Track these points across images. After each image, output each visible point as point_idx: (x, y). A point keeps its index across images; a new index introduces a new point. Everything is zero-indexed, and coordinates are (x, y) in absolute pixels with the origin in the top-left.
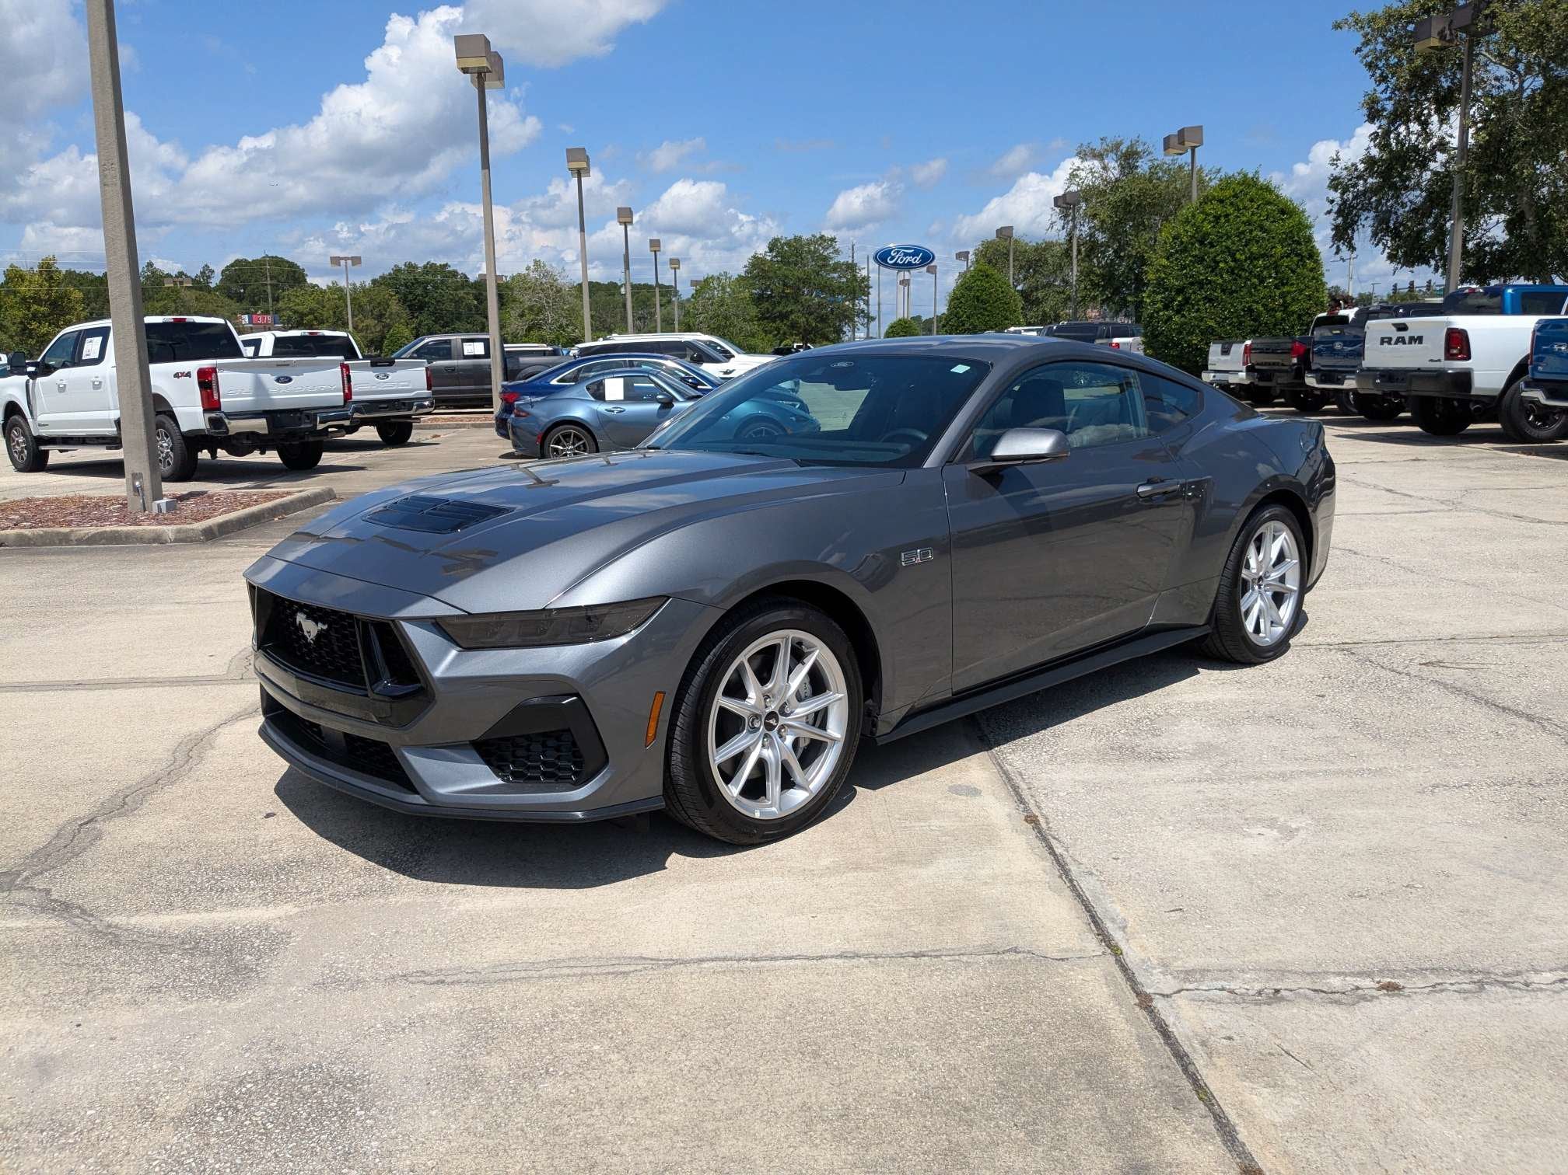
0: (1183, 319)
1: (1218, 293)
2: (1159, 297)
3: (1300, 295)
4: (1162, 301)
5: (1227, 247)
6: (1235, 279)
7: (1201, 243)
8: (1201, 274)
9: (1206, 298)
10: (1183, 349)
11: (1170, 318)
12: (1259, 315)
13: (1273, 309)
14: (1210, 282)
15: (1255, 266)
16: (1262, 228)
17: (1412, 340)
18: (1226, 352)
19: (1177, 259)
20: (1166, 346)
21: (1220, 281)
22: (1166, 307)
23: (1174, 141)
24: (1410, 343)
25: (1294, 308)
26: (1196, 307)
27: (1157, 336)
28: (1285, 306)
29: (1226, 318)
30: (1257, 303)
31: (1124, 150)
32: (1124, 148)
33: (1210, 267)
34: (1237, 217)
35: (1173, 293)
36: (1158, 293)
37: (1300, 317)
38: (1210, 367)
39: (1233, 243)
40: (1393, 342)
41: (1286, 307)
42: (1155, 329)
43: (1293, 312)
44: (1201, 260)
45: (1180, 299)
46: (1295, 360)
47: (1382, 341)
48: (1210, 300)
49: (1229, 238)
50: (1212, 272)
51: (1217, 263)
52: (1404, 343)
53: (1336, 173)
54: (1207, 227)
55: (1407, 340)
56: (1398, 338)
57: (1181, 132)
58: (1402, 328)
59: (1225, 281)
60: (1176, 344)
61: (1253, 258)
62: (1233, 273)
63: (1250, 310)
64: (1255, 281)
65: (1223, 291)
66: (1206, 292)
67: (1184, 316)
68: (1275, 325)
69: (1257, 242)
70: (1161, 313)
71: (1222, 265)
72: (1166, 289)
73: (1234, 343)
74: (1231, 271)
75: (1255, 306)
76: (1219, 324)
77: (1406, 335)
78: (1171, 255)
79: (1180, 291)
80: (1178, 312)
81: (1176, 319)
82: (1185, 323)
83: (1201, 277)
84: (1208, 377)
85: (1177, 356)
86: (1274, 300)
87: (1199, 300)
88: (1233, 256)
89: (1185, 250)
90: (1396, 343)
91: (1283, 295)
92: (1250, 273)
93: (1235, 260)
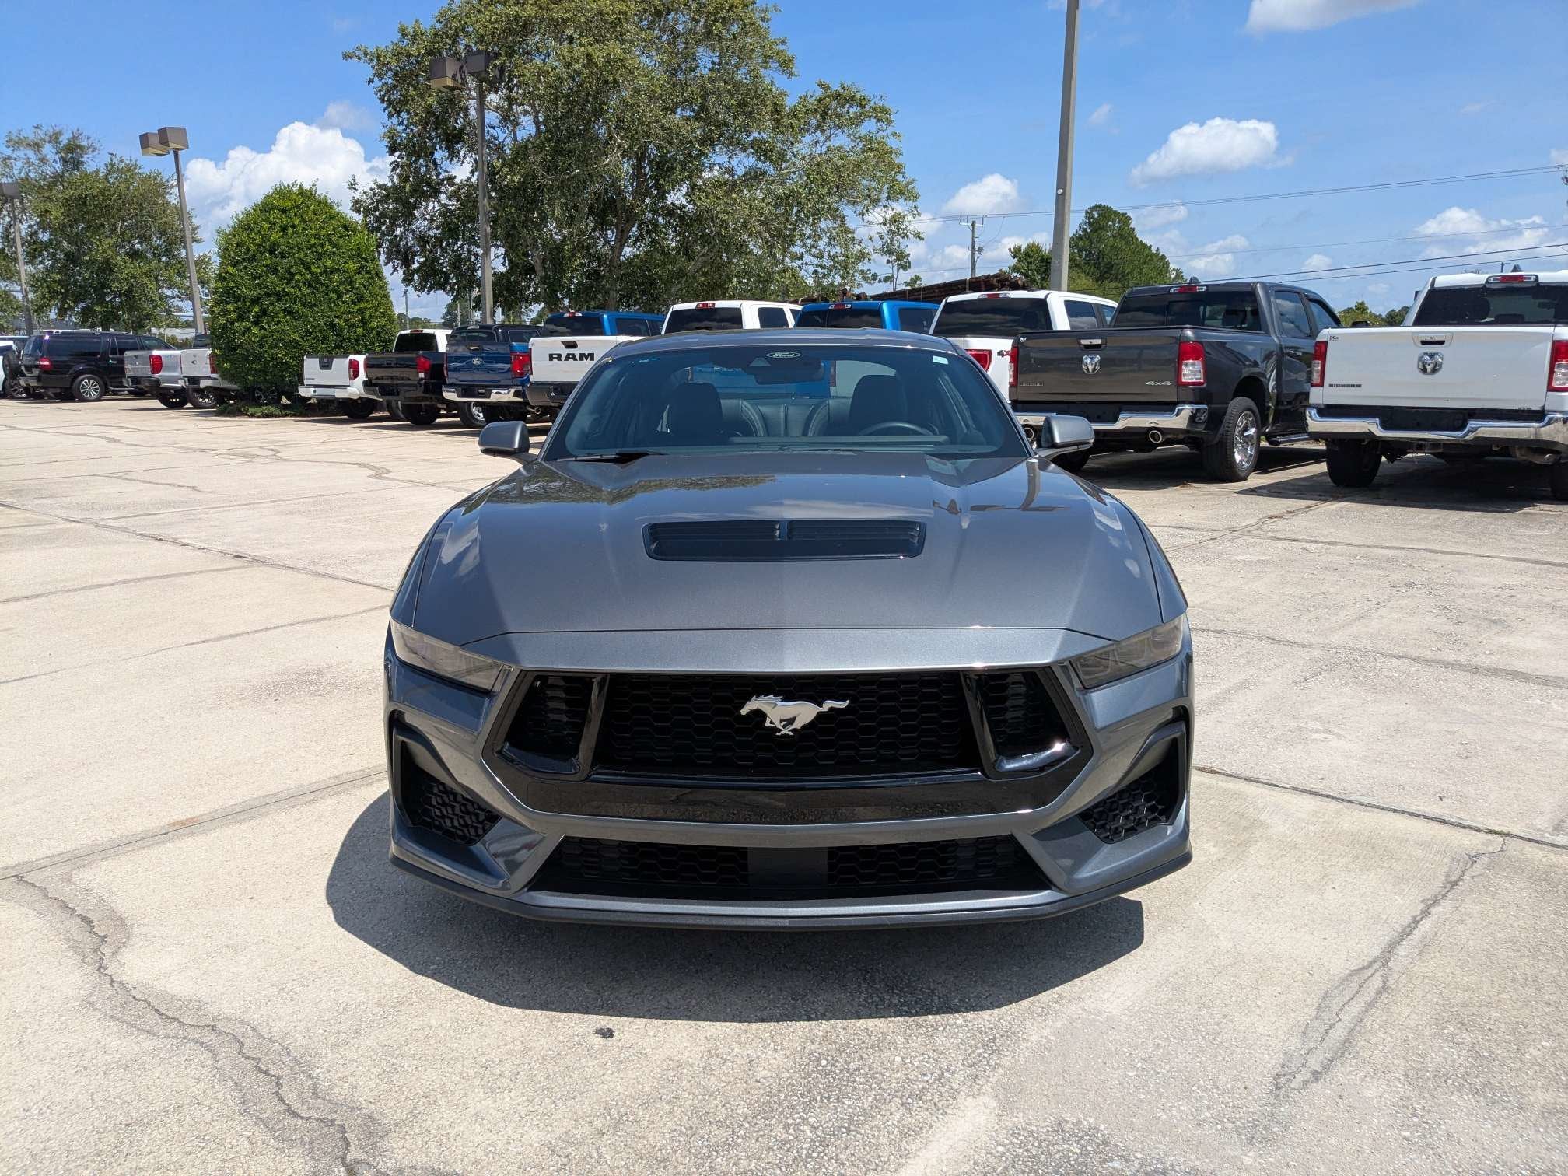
0: (263, 332)
1: (298, 306)
2: (231, 307)
3: (376, 311)
4: (235, 312)
5: (301, 260)
6: (313, 293)
7: (272, 252)
8: (277, 285)
9: (285, 310)
10: (266, 362)
11: (248, 330)
12: (341, 329)
13: (353, 325)
14: (287, 294)
15: (330, 280)
16: (331, 243)
17: (582, 356)
18: (326, 366)
19: (246, 268)
20: (247, 360)
21: (299, 293)
22: (241, 318)
23: (154, 140)
24: (581, 359)
25: (374, 324)
26: (276, 320)
27: (234, 349)
28: (364, 322)
29: (310, 333)
30: (337, 317)
31: (65, 142)
32: (64, 140)
33: (286, 278)
34: (304, 229)
35: (248, 304)
36: (228, 303)
37: (378, 334)
38: (306, 382)
39: (306, 255)
40: (563, 358)
41: (365, 324)
42: (230, 341)
43: (373, 329)
44: (275, 271)
45: (257, 310)
46: (422, 375)
47: (551, 357)
48: (290, 313)
49: (300, 249)
50: (288, 283)
51: (293, 275)
52: (575, 359)
53: (357, 196)
54: (275, 236)
55: (578, 357)
56: (568, 355)
57: (163, 133)
58: (573, 345)
59: (302, 294)
60: (259, 357)
61: (327, 272)
62: (310, 286)
63: (333, 325)
64: (334, 295)
65: (303, 304)
66: (285, 304)
67: (263, 328)
68: (358, 340)
69: (330, 256)
70: (236, 325)
71: (298, 277)
72: (238, 299)
73: (334, 357)
74: (309, 284)
75: (336, 321)
76: (302, 337)
77: (576, 352)
78: (237, 262)
79: (255, 301)
80: (256, 323)
81: (255, 330)
82: (266, 336)
83: (278, 288)
84: (309, 392)
85: (260, 370)
86: (353, 317)
87: (278, 313)
88: (308, 268)
89: (252, 259)
90: (566, 359)
91: (362, 312)
92: (327, 287)
93: (311, 273)
